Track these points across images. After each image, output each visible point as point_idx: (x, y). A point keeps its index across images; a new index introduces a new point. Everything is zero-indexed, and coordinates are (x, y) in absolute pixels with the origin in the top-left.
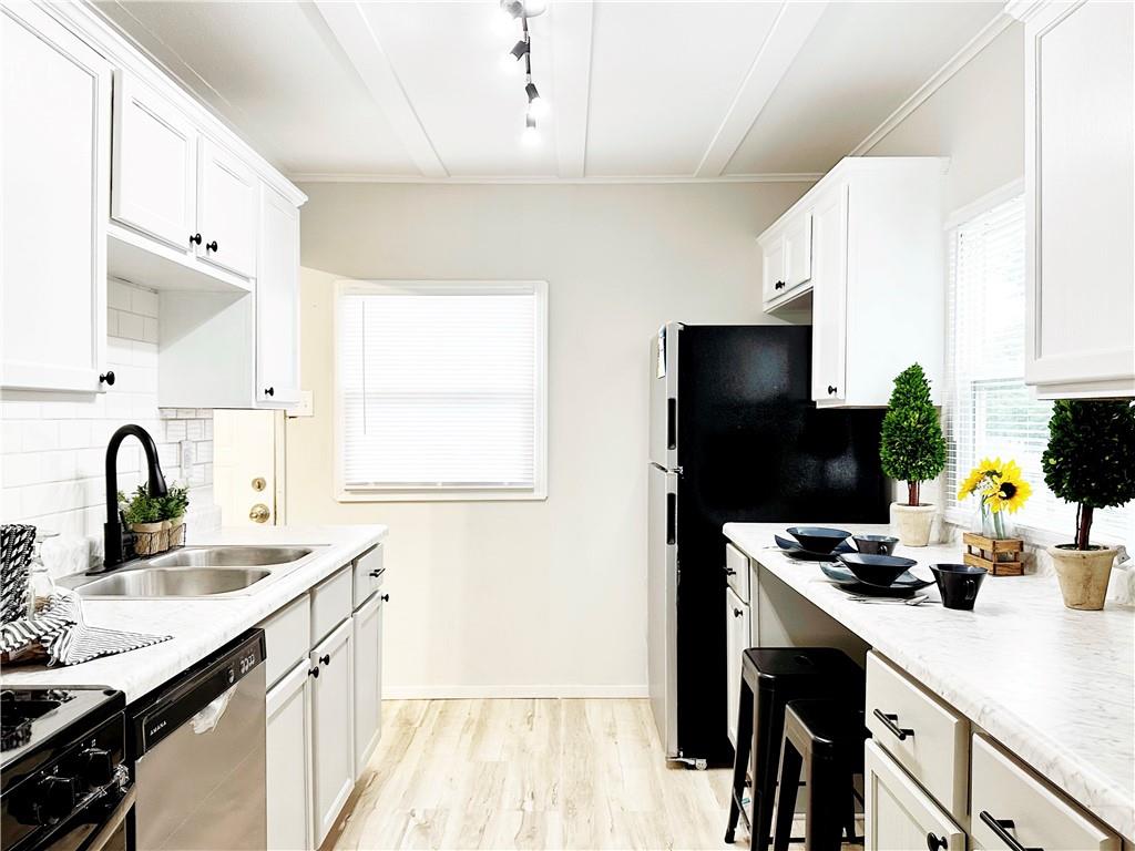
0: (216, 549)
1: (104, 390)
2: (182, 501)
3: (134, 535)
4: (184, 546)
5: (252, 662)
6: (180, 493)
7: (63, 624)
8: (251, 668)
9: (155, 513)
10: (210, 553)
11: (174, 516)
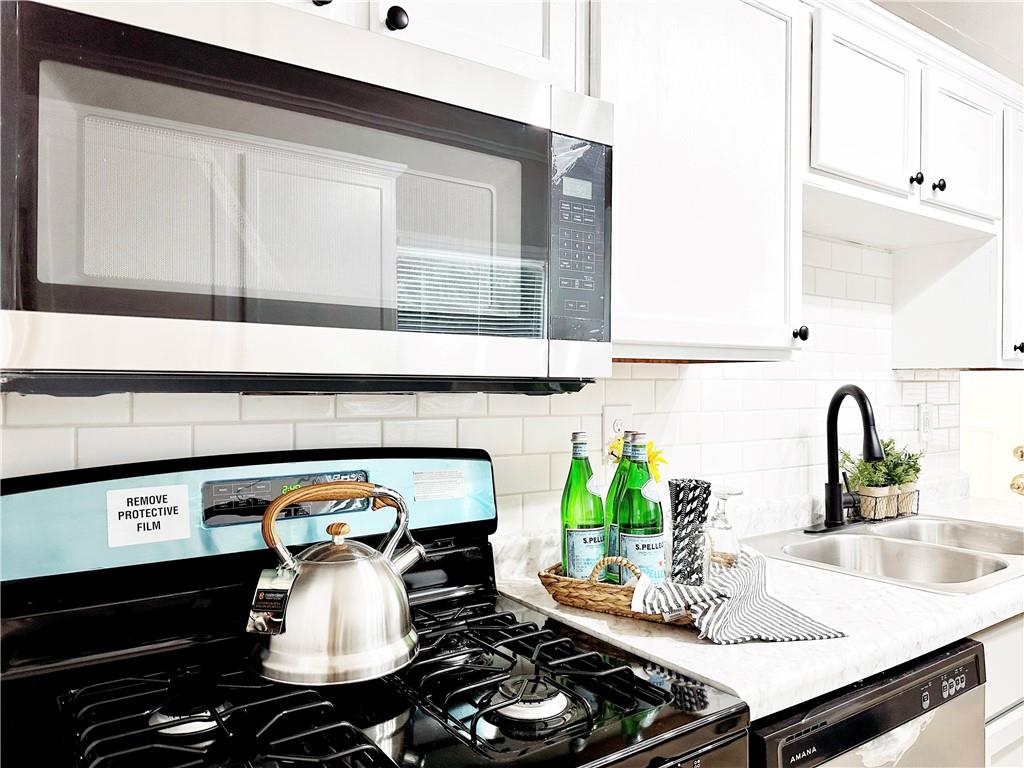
0: (951, 522)
1: (798, 346)
2: (913, 466)
3: (856, 497)
4: (917, 514)
5: (963, 685)
6: (910, 458)
7: (715, 595)
8: (958, 693)
9: (880, 477)
10: (943, 525)
11: (901, 482)
